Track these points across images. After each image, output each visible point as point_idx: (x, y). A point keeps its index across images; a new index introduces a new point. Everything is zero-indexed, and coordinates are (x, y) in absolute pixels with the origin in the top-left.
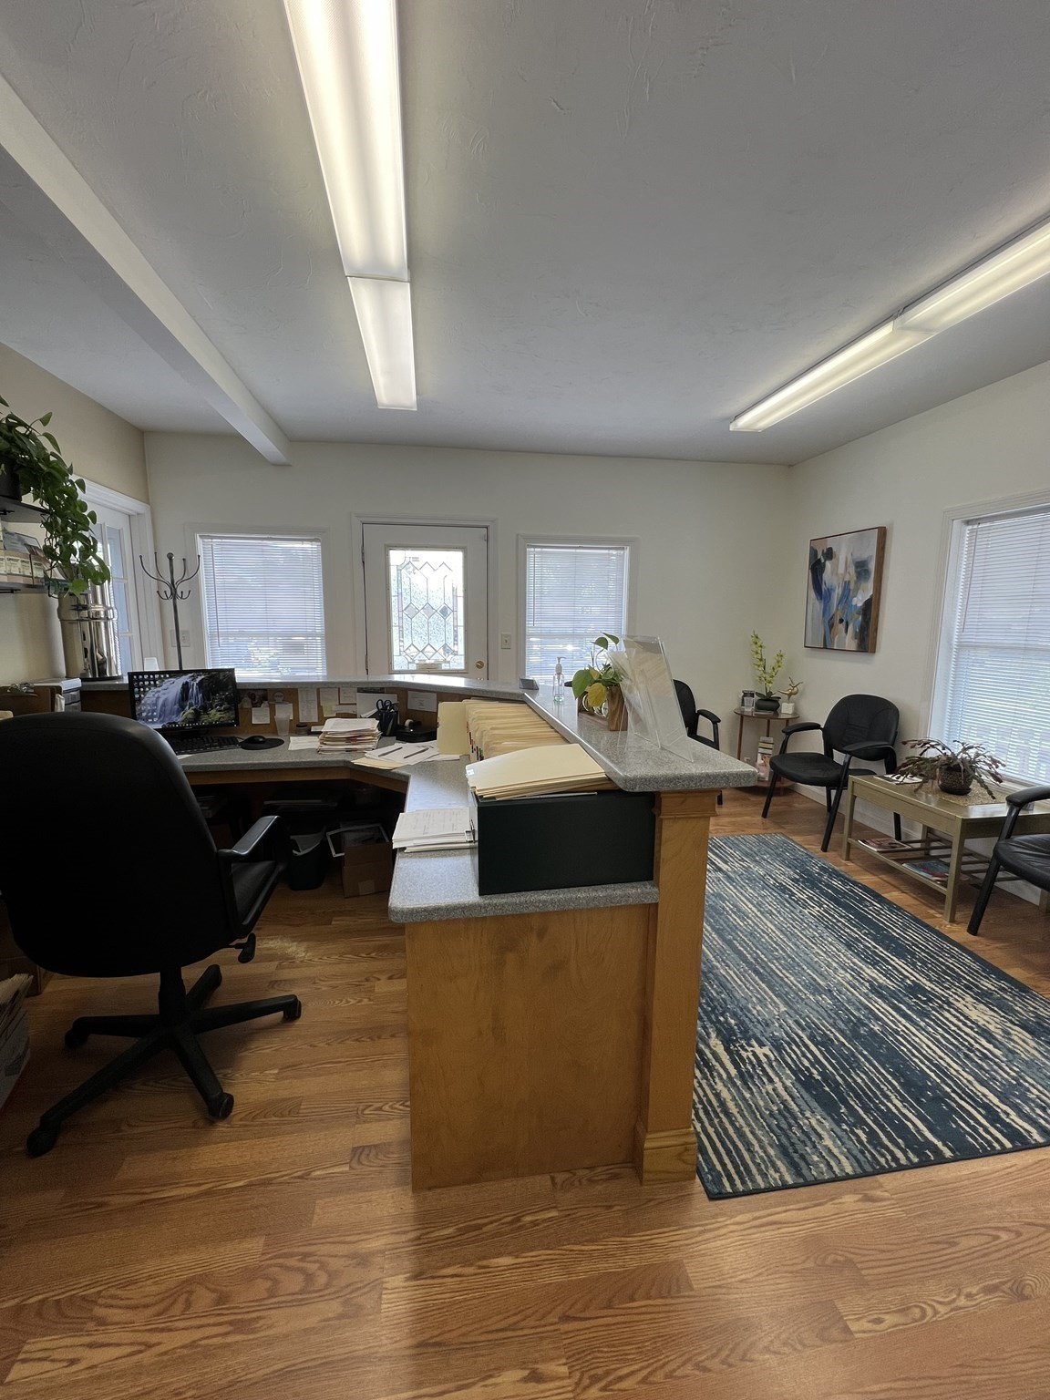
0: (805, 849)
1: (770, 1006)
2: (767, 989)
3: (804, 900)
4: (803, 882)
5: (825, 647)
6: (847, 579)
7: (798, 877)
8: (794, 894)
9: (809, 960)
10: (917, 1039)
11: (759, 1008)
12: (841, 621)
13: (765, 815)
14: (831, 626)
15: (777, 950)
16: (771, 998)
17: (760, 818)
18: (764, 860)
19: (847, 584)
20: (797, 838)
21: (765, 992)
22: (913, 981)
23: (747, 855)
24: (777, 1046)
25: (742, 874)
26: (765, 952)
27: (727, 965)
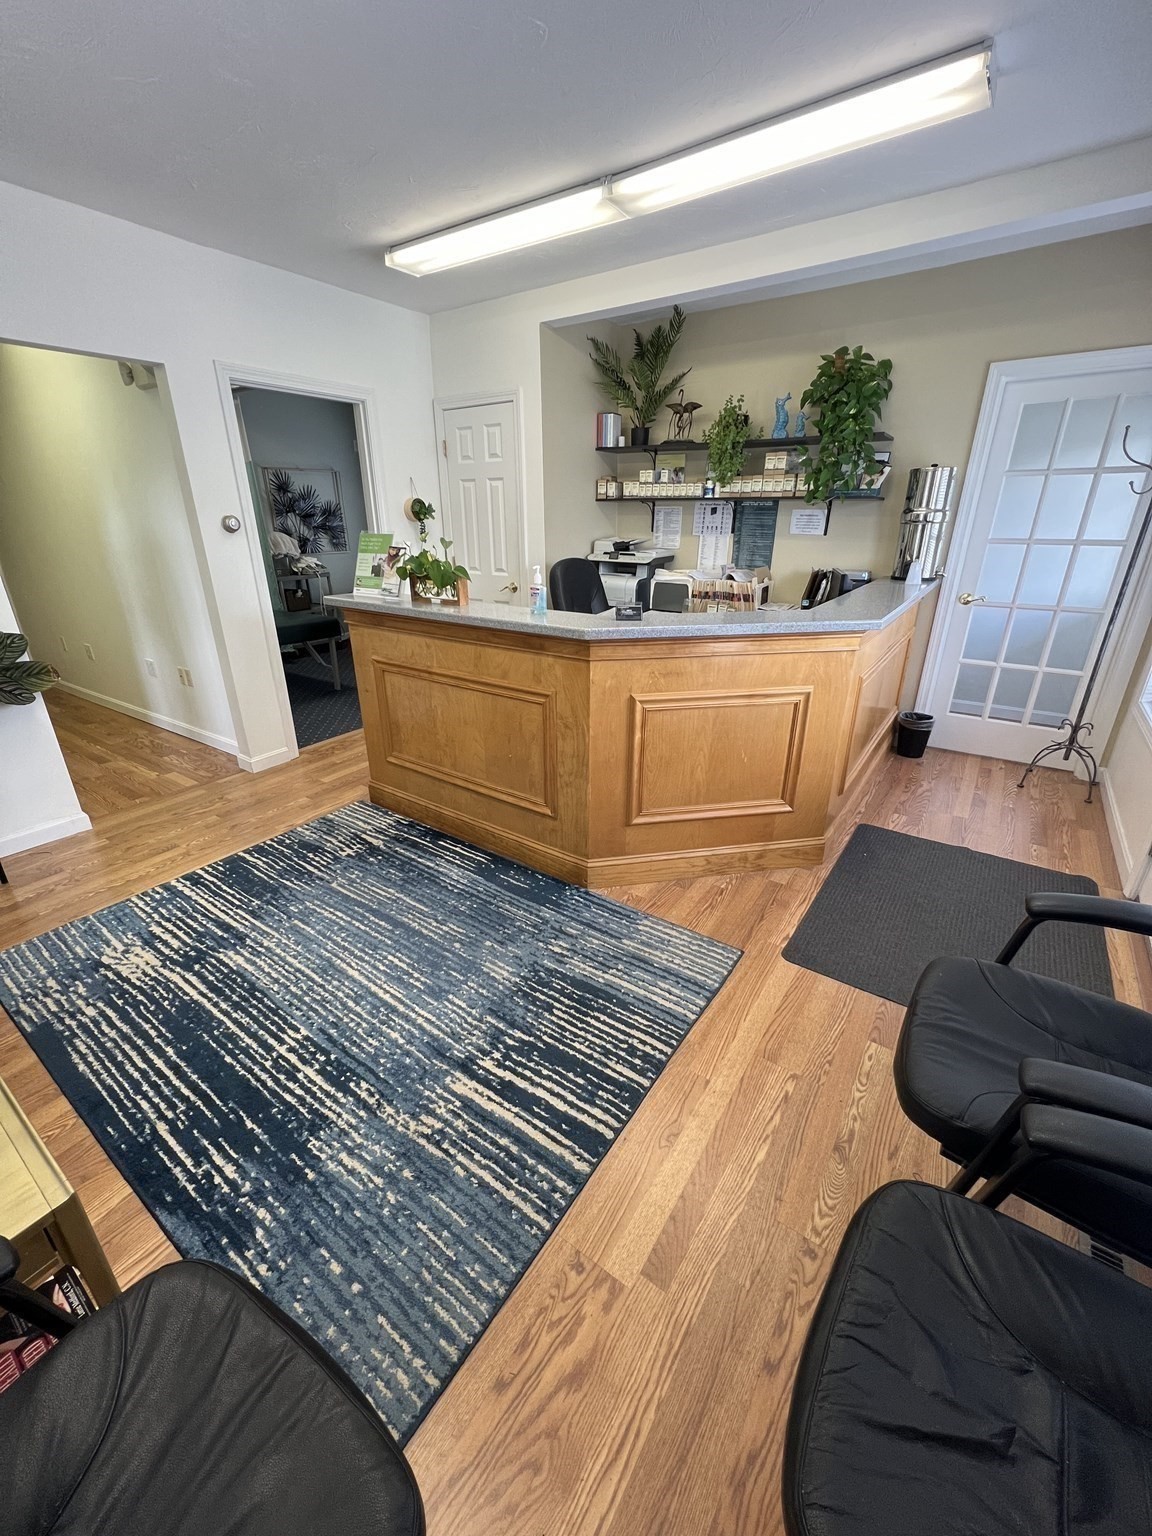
21: (350, 891)
24: (337, 859)
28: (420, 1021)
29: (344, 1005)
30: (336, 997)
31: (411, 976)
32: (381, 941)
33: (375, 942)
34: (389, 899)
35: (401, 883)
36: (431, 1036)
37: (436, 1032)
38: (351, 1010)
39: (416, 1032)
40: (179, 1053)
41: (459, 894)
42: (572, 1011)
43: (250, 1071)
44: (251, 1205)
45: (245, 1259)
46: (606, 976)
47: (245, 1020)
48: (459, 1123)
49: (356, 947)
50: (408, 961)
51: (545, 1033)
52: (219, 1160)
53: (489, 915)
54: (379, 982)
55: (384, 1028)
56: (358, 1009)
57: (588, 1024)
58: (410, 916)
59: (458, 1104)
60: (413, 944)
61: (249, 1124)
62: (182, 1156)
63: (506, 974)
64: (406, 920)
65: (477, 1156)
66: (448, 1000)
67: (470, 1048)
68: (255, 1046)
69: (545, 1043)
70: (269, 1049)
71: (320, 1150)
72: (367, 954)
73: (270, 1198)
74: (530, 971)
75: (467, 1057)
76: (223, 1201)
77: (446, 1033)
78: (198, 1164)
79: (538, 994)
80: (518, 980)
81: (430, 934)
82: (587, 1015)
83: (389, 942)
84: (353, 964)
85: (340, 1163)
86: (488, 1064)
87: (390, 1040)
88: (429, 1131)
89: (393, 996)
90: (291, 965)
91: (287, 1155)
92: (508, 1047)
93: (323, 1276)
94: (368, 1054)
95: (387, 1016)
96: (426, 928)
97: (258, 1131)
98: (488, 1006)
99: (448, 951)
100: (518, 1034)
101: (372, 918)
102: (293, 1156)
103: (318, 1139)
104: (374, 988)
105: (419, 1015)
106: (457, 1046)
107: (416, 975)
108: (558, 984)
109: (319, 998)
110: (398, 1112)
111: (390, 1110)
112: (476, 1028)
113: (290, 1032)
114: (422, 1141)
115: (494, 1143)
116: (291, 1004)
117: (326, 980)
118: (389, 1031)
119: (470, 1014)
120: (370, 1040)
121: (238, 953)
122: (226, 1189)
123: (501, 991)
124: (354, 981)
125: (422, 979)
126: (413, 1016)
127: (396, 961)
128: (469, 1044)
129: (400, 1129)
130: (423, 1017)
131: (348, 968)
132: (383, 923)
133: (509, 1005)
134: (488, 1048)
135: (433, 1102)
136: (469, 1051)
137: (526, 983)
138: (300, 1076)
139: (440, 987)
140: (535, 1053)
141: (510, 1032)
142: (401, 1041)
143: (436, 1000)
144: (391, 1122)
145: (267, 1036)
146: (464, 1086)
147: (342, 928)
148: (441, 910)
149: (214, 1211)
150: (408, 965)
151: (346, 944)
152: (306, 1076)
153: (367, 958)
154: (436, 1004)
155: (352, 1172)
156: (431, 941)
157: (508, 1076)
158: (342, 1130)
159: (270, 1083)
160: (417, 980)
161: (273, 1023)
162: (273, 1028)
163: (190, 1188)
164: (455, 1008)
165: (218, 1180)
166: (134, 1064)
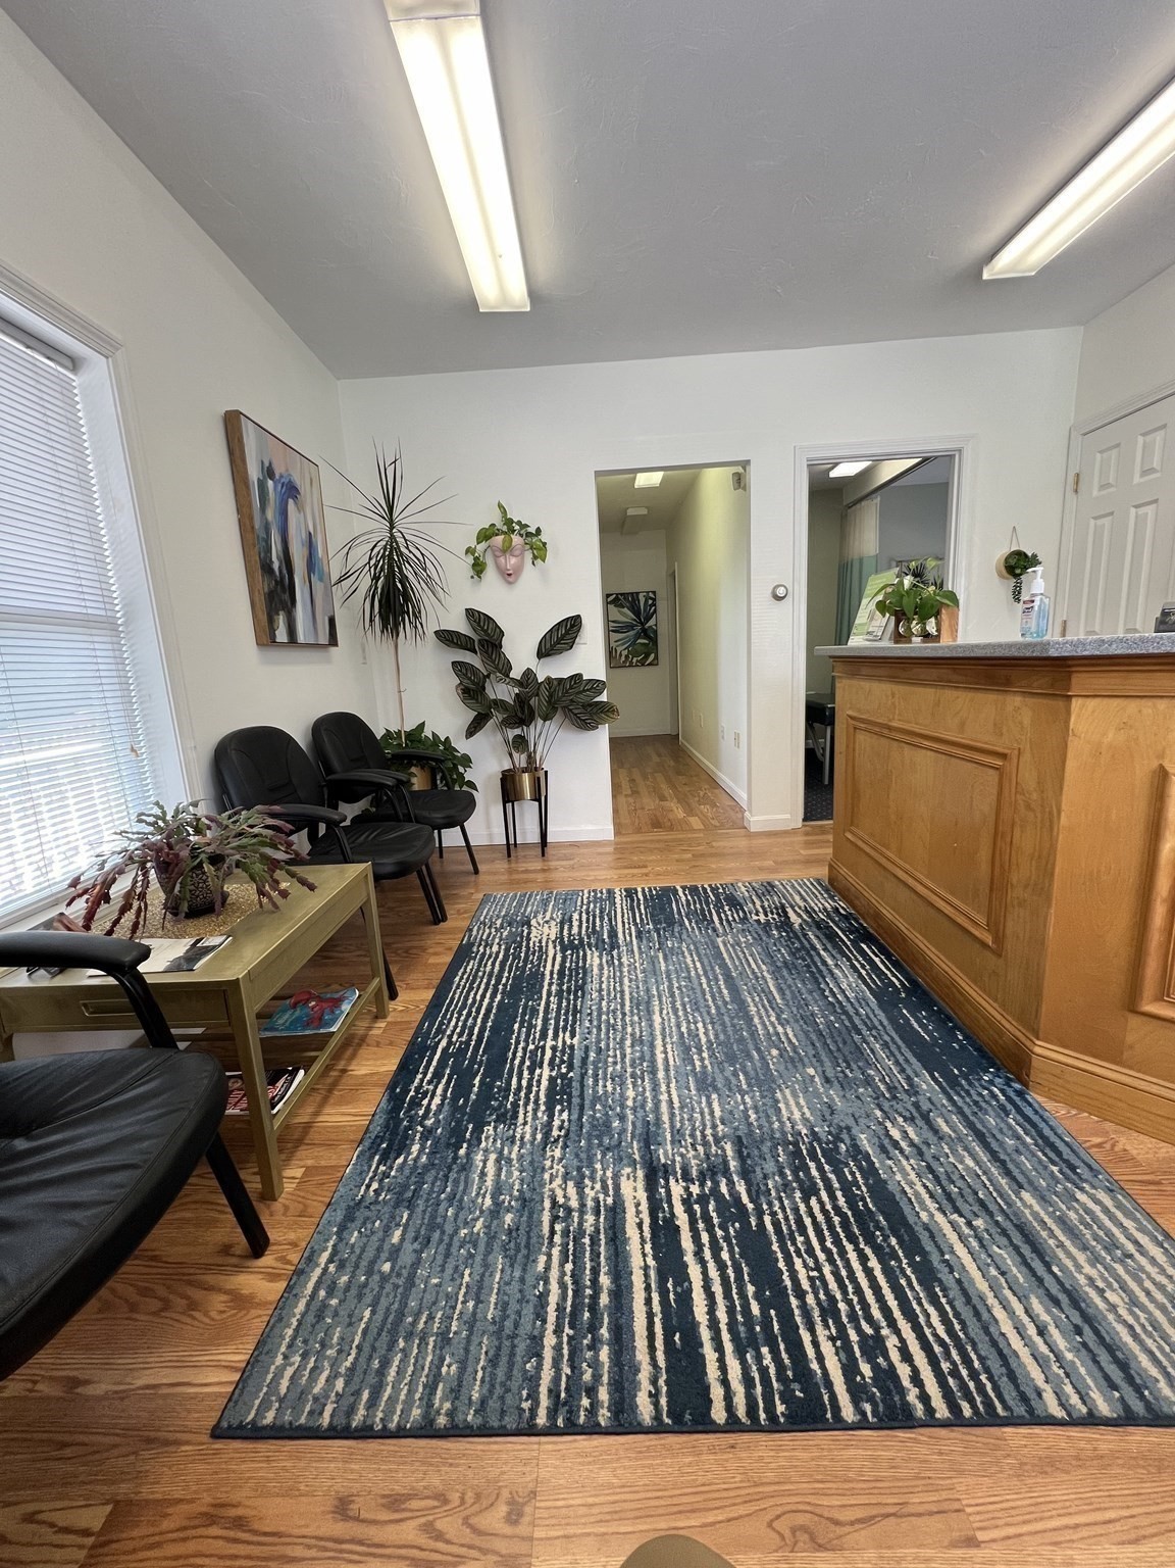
11: (743, 940)
21: (727, 950)
24: (744, 920)
28: (664, 1097)
29: (623, 1040)
30: (624, 1028)
31: (700, 1051)
32: (708, 1007)
33: (702, 1003)
34: (753, 972)
35: (779, 964)
36: (658, 1119)
37: (665, 1118)
38: (622, 1048)
39: (650, 1105)
40: (501, 1002)
41: (830, 1003)
42: (836, 1220)
43: (518, 1043)
44: (418, 1135)
45: (377, 1168)
46: (939, 1217)
47: (554, 1006)
48: (590, 1219)
49: (682, 999)
50: (712, 1037)
51: (773, 1214)
52: (439, 1091)
53: (845, 1043)
54: (668, 1039)
55: (629, 1081)
56: (628, 1051)
57: (843, 1253)
58: (757, 999)
59: (610, 1201)
60: (733, 1026)
61: (477, 1081)
62: (431, 1069)
63: (797, 1115)
64: (749, 1000)
65: (569, 1267)
66: (708, 1097)
67: (678, 1159)
68: (539, 1028)
69: (761, 1224)
70: (544, 1036)
71: (487, 1138)
72: (685, 1009)
73: (429, 1142)
74: (830, 1133)
75: (664, 1165)
76: (412, 1120)
77: (672, 1126)
78: (429, 1083)
79: (812, 1165)
80: (804, 1131)
81: (759, 1026)
82: (852, 1239)
83: (713, 1011)
84: (665, 1012)
85: (485, 1162)
86: (677, 1190)
87: (622, 1095)
88: (561, 1201)
89: (666, 1060)
90: (621, 984)
91: (469, 1123)
92: (715, 1190)
93: (387, 1231)
94: (595, 1092)
95: (642, 1073)
96: (761, 1018)
97: (476, 1089)
98: (740, 1133)
99: (758, 1050)
100: (741, 1188)
101: (721, 982)
102: (471, 1126)
103: (495, 1128)
104: (659, 1042)
105: (669, 1092)
106: (669, 1147)
107: (705, 1055)
108: (853, 1174)
109: (612, 1021)
110: (561, 1160)
111: (558, 1153)
112: (705, 1144)
113: (568, 1034)
114: (547, 1204)
115: (595, 1271)
116: (590, 1014)
117: (632, 1012)
118: (630, 1086)
119: (714, 1127)
120: (609, 1083)
121: (600, 957)
122: (421, 1113)
123: (772, 1130)
124: (651, 1026)
125: (707, 1062)
126: (663, 1088)
127: (702, 1031)
128: (682, 1155)
129: (547, 1176)
130: (670, 1095)
131: (657, 1013)
132: (725, 992)
133: (765, 1149)
134: (694, 1173)
135: (593, 1179)
136: (674, 1161)
137: (811, 1143)
138: (538, 1071)
139: (714, 1080)
140: (737, 1225)
141: (736, 1178)
142: (630, 1103)
143: (698, 1090)
144: (548, 1163)
145: (552, 1027)
146: (633, 1190)
147: (689, 978)
148: (794, 1009)
149: (403, 1120)
150: (709, 1041)
151: (677, 992)
152: (540, 1076)
153: (681, 1013)
154: (694, 1092)
155: (483, 1174)
156: (753, 1033)
157: (682, 1220)
158: (514, 1136)
159: (517, 1062)
160: (702, 1060)
161: (566, 1021)
162: (562, 1023)
163: (412, 1093)
164: (706, 1110)
165: (425, 1102)
166: (476, 994)
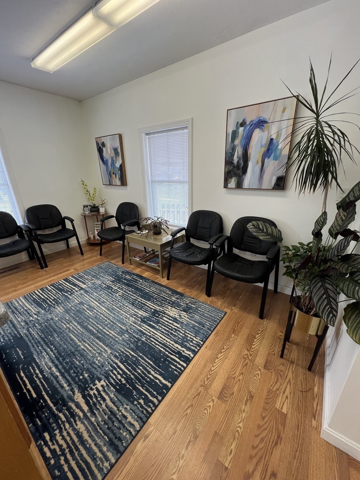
0: (116, 265)
1: (104, 354)
2: (103, 345)
3: (116, 290)
4: (116, 281)
5: (110, 185)
6: (112, 156)
7: (114, 279)
8: (112, 288)
9: (119, 319)
10: (157, 336)
11: (99, 358)
12: (113, 173)
13: (101, 255)
14: (111, 176)
15: (106, 321)
16: (104, 349)
17: (99, 256)
18: (101, 276)
19: (112, 158)
20: (113, 262)
21: (102, 347)
22: (154, 309)
23: (93, 276)
24: (107, 377)
25: (92, 287)
26: (101, 324)
27: (85, 342)
28: (88, 297)
30: (109, 302)
32: (93, 320)
38: (106, 299)
39: (90, 295)
41: (52, 345)
46: (29, 307)
47: (132, 297)
49: (102, 317)
53: (47, 332)
56: (103, 299)
60: (82, 319)
63: (58, 309)
64: (81, 330)
70: (124, 292)
72: (99, 315)
77: (83, 295)
82: (46, 298)
83: (90, 319)
84: (104, 311)
86: (77, 289)
87: (97, 293)
89: (93, 303)
90: (123, 311)
92: (70, 292)
96: (75, 326)
99: (72, 316)
101: (94, 330)
104: (99, 305)
107: (85, 308)
119: (75, 298)
121: (142, 315)
124: (104, 307)
127: (90, 313)
133: (64, 301)
143: (82, 302)
